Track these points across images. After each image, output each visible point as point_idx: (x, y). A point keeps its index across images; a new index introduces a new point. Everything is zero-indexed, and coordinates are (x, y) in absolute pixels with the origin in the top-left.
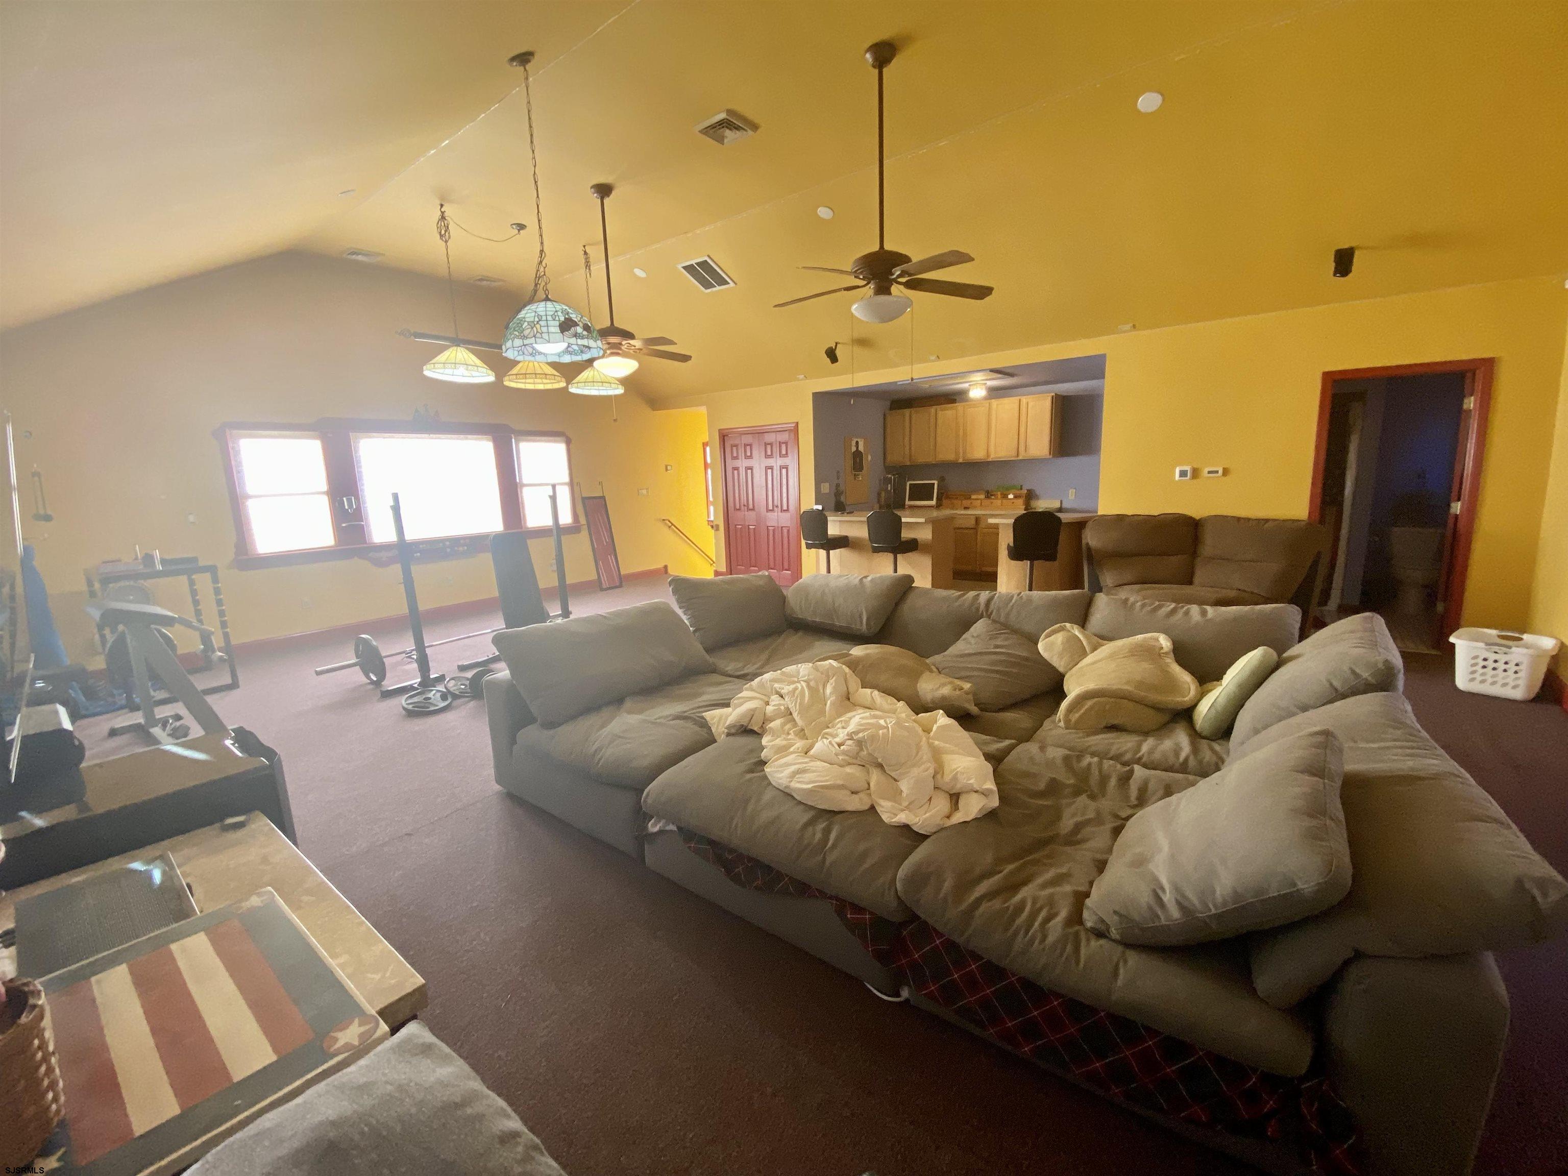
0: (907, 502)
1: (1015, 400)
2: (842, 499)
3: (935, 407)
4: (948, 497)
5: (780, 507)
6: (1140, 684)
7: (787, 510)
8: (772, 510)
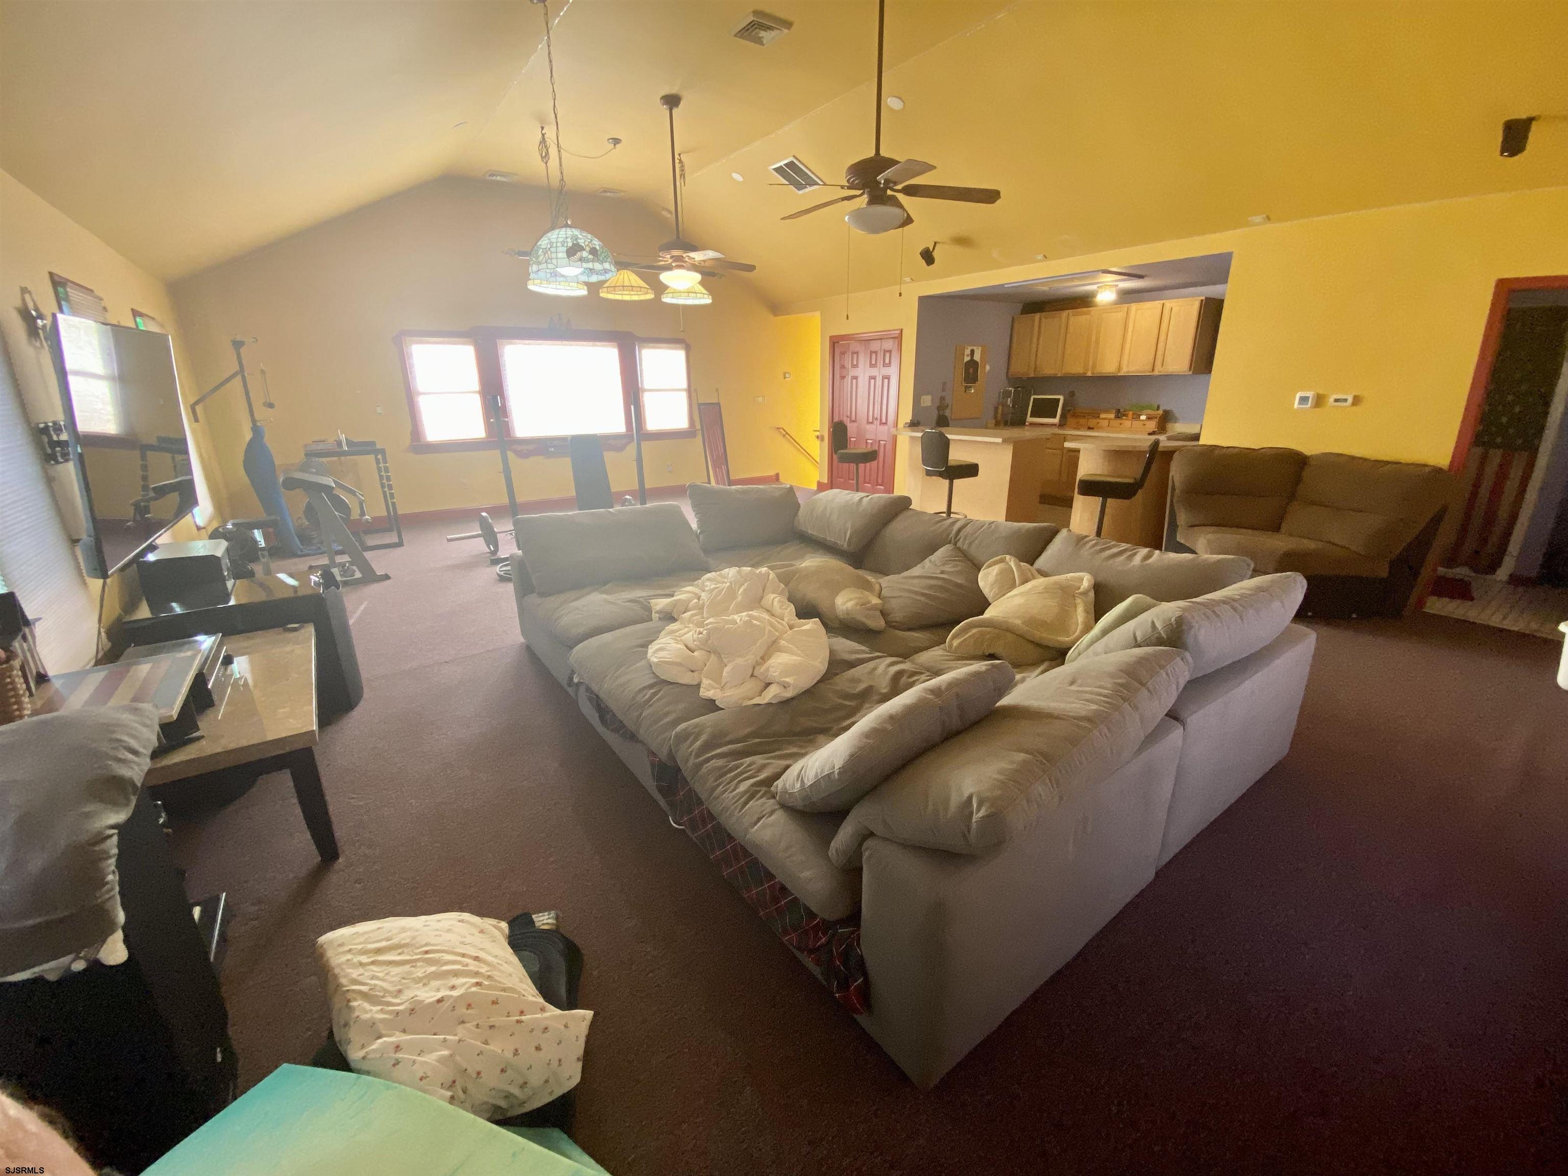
0: (1030, 419)
1: (1158, 304)
2: (947, 413)
3: (1067, 312)
4: (1075, 416)
5: (879, 420)
6: (1031, 621)
7: (886, 423)
8: (872, 423)
